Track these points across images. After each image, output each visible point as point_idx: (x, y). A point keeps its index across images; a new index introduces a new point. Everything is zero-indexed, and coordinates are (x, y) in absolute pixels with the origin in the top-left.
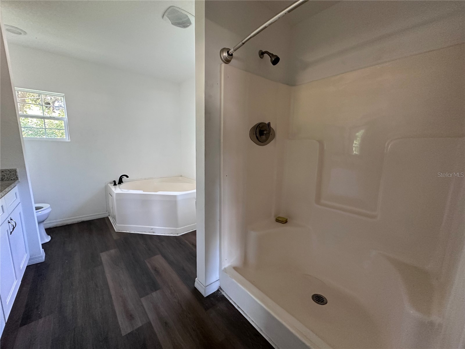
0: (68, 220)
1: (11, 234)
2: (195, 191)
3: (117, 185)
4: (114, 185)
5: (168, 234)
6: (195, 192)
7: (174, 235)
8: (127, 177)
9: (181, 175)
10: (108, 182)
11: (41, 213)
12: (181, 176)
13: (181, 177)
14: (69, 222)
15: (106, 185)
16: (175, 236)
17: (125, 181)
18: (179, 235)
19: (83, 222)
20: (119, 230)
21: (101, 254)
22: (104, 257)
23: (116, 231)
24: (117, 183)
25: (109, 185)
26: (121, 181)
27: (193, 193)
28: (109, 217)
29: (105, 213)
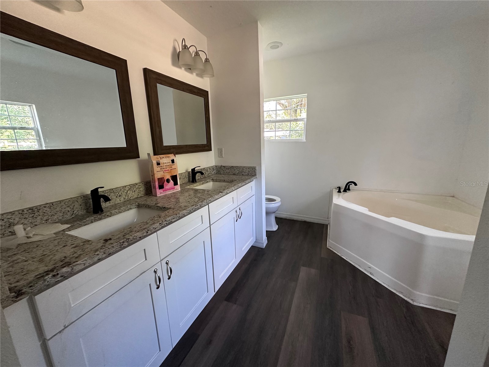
0: (294, 216)
1: (237, 221)
2: (472, 238)
3: (341, 192)
4: (338, 192)
5: (395, 290)
6: (471, 242)
7: (406, 299)
8: (356, 184)
9: (452, 195)
10: (334, 187)
11: (273, 205)
12: (453, 197)
13: (451, 198)
14: (295, 218)
15: (331, 189)
16: (406, 301)
17: (353, 189)
18: (415, 304)
19: (305, 222)
20: (331, 248)
21: (302, 267)
22: (304, 272)
23: (327, 247)
24: (342, 190)
25: (334, 190)
26: (347, 189)
27: (468, 242)
28: (328, 225)
29: (326, 220)
